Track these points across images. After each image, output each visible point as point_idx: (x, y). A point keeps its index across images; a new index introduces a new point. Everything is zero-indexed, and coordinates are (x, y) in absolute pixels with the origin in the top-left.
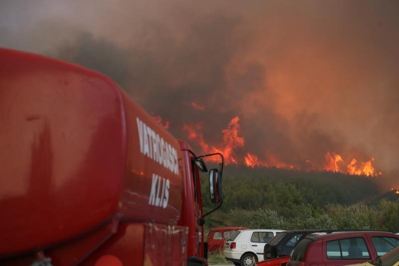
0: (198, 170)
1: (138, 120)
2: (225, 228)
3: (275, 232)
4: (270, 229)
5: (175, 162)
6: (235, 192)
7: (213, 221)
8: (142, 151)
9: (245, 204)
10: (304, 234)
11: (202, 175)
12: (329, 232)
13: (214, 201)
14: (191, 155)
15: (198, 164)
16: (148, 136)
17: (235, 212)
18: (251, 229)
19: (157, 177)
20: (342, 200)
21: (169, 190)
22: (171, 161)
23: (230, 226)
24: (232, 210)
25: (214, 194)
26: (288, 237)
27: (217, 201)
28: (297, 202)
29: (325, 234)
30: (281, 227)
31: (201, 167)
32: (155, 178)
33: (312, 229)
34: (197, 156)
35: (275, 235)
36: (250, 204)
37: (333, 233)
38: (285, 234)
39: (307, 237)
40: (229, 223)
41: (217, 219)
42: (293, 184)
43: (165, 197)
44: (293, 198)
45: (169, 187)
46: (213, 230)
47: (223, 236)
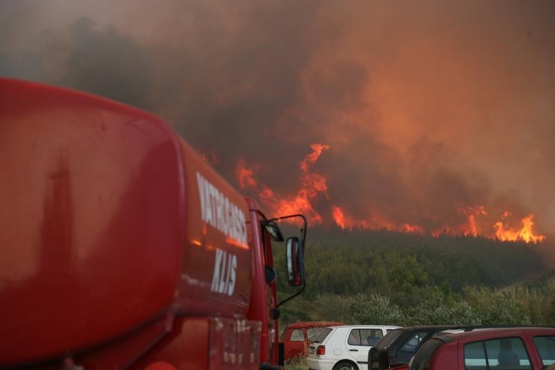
0: (270, 239)
1: (198, 175)
2: (309, 323)
3: (384, 329)
4: (377, 324)
5: (243, 231)
6: (323, 269)
7: (290, 312)
8: (203, 217)
9: (338, 287)
10: (430, 333)
11: (275, 245)
12: (468, 328)
13: (293, 283)
14: (261, 218)
15: (270, 230)
16: (211, 196)
17: (324, 299)
18: (349, 325)
19: (221, 252)
20: (488, 280)
21: (235, 270)
22: (238, 230)
23: (316, 321)
24: (319, 296)
25: (294, 274)
26: (405, 336)
27: (298, 284)
28: (418, 283)
29: (462, 331)
30: (394, 322)
31: (274, 234)
32: (220, 255)
33: (442, 324)
34: (269, 218)
35: (385, 333)
36: (347, 287)
37: (474, 330)
38: (401, 332)
39: (435, 336)
40: (314, 316)
41: (297, 310)
42: (412, 255)
43: (230, 281)
44: (412, 276)
45: (235, 266)
46: (290, 326)
47: (306, 336)
